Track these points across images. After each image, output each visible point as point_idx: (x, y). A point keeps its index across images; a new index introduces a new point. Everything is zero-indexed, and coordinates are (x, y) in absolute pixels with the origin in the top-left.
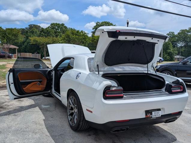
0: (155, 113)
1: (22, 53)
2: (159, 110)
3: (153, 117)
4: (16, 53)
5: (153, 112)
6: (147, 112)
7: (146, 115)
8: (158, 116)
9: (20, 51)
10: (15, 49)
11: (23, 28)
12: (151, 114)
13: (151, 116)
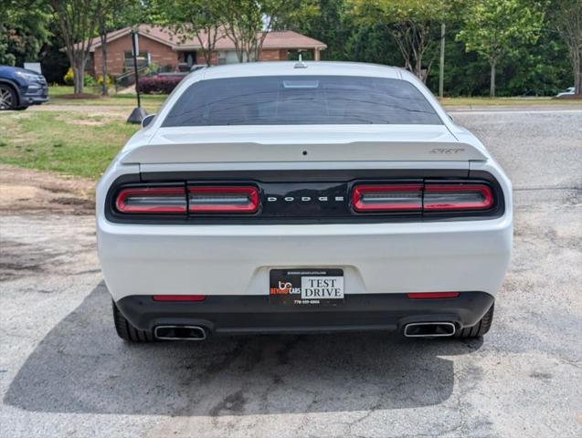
0: (315, 283)
2: (338, 272)
3: (303, 296)
5: (303, 278)
6: (277, 276)
7: (273, 285)
8: (327, 296)
12: (297, 284)
13: (295, 291)
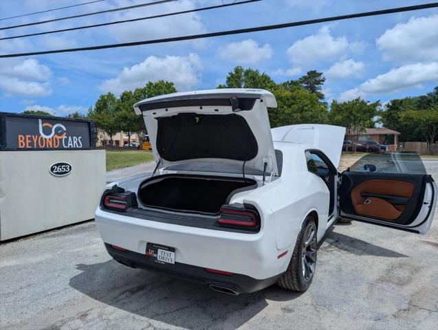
0: (163, 254)
1: (406, 143)
2: (172, 249)
3: (158, 259)
4: (393, 143)
5: (159, 250)
6: (151, 247)
7: (147, 251)
8: (167, 261)
9: (402, 139)
10: (393, 135)
11: (424, 95)
12: (156, 253)
13: (155, 255)
